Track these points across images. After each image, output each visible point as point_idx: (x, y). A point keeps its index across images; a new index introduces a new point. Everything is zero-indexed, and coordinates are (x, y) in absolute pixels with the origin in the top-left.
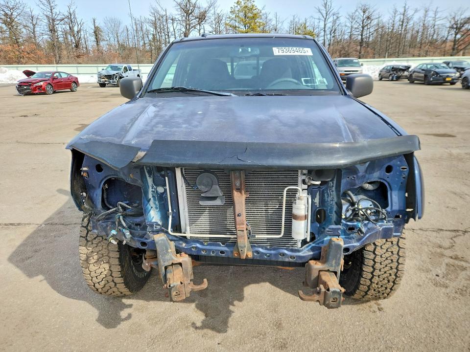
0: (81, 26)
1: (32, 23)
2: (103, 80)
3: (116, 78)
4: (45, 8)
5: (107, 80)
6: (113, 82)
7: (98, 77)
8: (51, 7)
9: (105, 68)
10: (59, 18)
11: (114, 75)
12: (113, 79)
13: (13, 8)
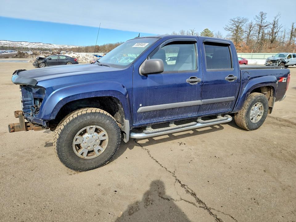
0: (280, 29)
1: (250, 29)
2: (269, 63)
3: (279, 62)
4: (258, 20)
5: (272, 63)
6: (275, 65)
7: (266, 61)
8: (262, 19)
9: (274, 55)
10: (264, 25)
11: (278, 60)
12: (276, 63)
13: (240, 22)
